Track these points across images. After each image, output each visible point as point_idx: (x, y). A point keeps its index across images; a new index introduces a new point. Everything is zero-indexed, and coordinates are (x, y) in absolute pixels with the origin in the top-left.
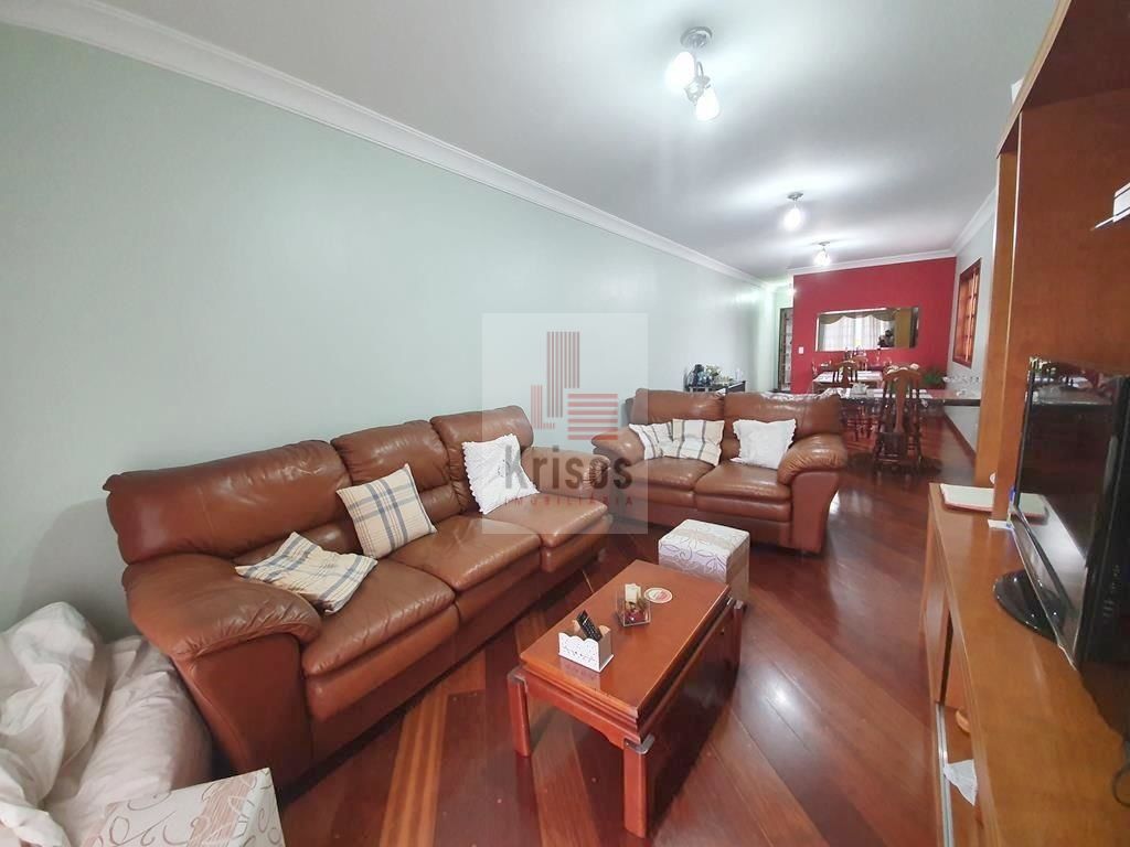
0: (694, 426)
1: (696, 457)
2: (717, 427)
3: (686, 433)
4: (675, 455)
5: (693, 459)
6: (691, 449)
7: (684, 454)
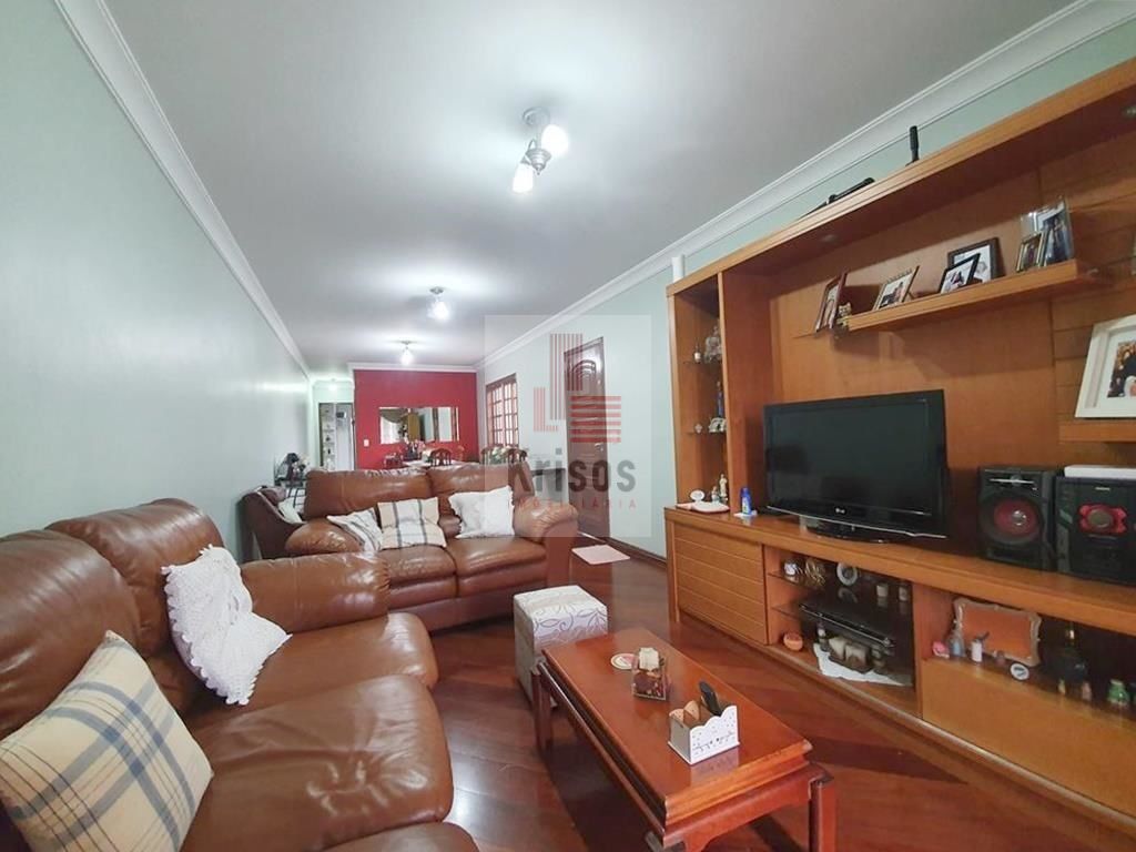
0: (408, 508)
1: (423, 541)
2: (431, 505)
3: (400, 516)
4: (396, 545)
5: (418, 545)
6: (412, 534)
7: (407, 540)
